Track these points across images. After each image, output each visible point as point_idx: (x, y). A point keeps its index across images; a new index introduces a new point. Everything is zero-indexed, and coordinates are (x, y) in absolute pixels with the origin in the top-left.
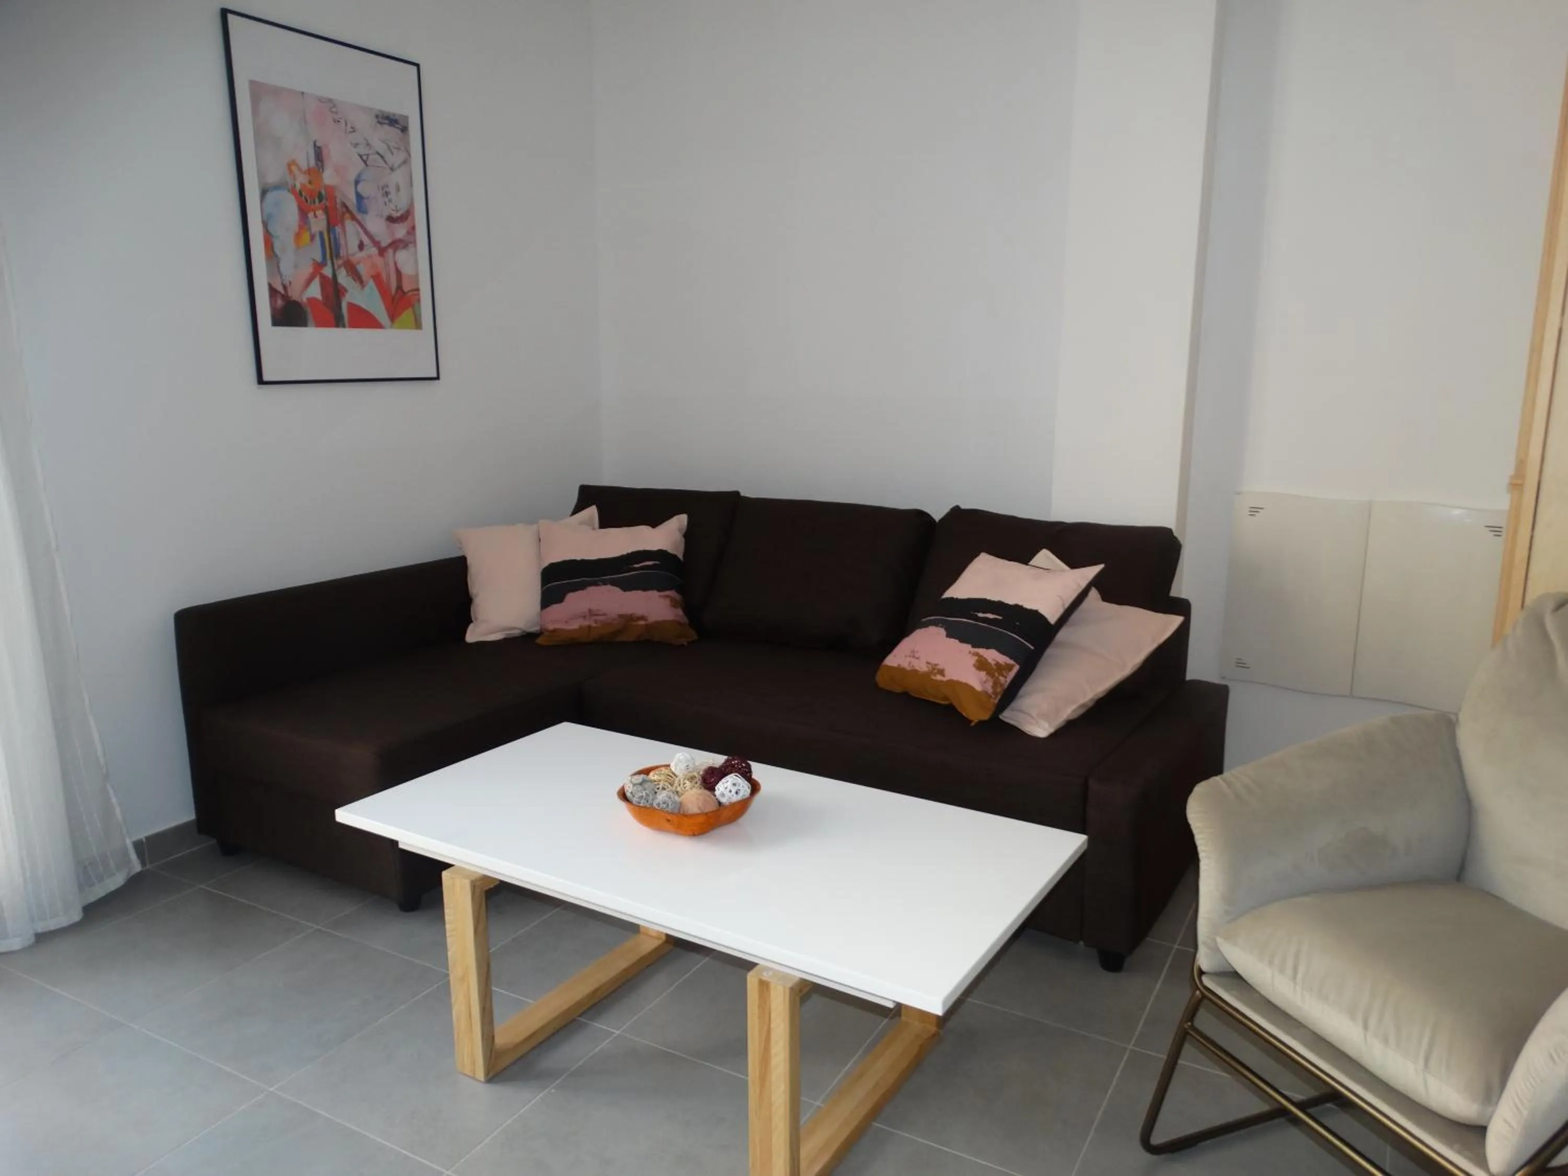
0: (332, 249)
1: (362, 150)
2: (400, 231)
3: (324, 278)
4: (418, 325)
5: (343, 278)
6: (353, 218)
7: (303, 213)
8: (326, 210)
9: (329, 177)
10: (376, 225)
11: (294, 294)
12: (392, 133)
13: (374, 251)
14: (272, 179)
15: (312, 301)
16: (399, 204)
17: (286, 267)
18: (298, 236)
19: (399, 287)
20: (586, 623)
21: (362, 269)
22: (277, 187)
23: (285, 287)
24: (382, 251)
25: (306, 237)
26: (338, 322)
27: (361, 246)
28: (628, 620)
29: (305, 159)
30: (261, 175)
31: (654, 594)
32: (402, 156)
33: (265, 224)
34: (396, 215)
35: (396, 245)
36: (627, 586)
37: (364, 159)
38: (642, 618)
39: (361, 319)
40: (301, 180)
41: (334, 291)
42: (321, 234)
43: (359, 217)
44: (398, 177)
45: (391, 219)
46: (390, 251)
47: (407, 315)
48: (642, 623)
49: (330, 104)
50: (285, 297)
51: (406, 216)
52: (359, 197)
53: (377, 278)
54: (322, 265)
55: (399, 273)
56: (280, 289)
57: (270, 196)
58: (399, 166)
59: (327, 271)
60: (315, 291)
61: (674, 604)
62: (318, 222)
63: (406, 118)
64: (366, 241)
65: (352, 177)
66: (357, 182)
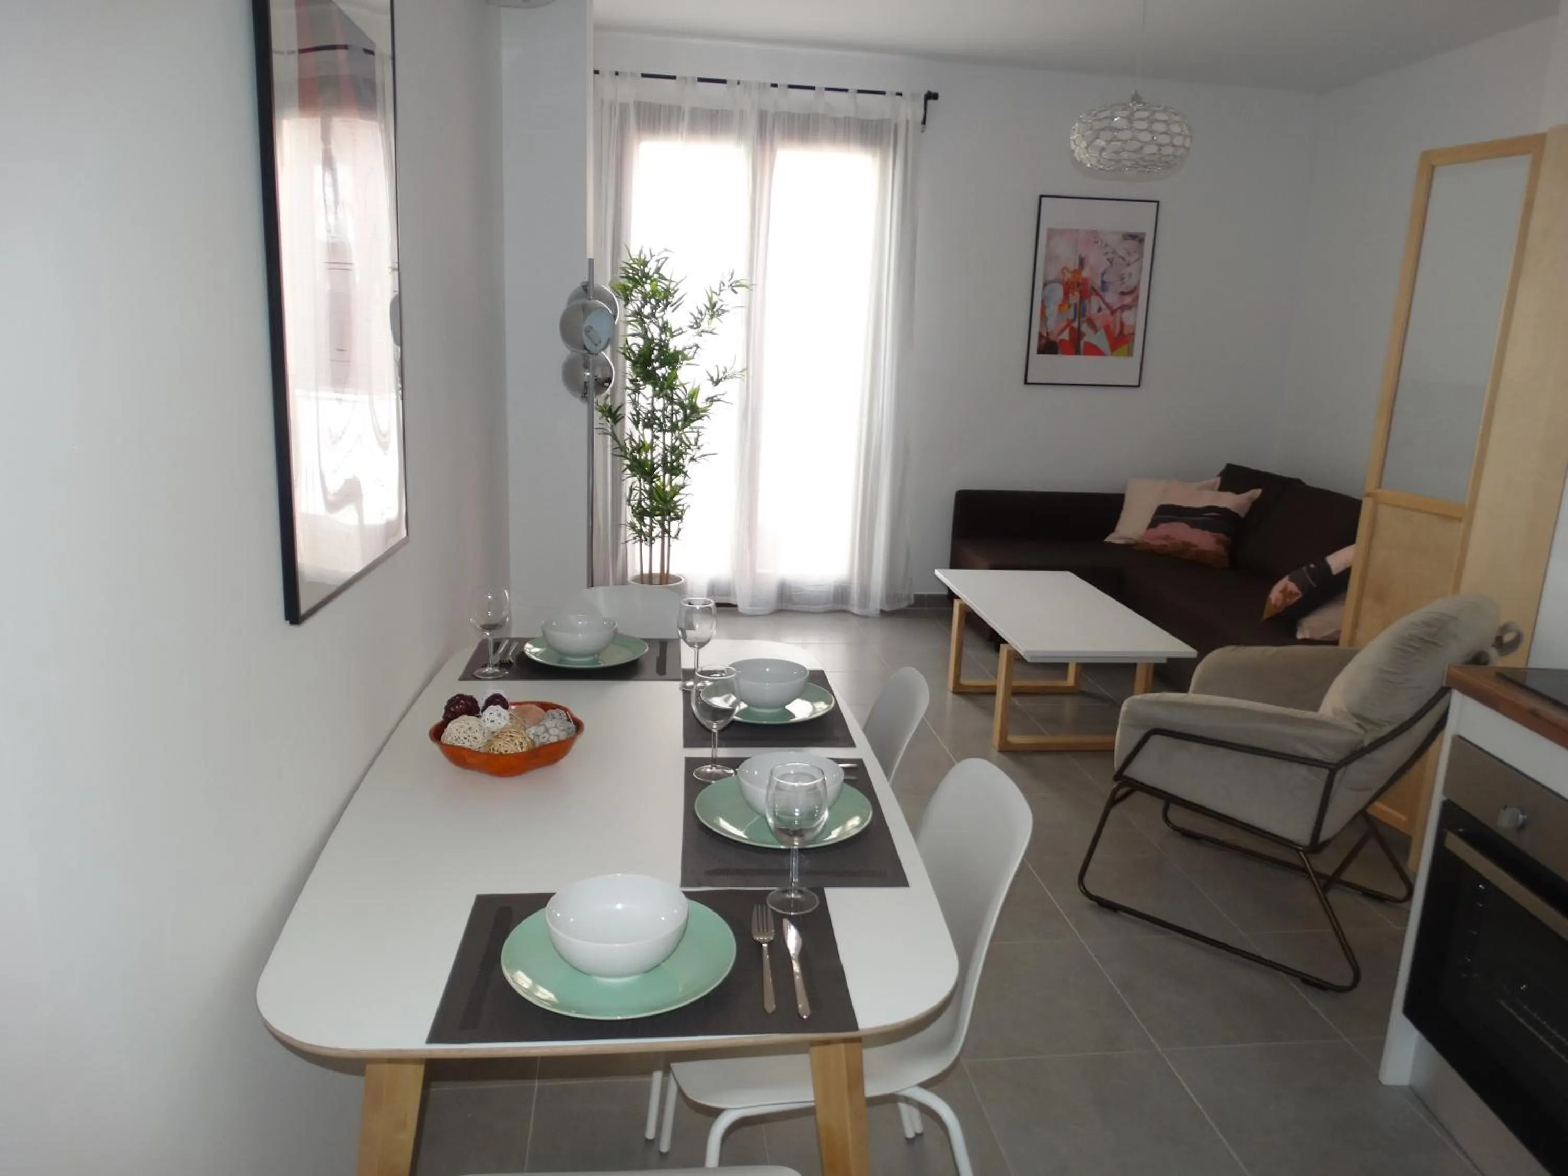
0: (1080, 312)
1: (1110, 256)
2: (1128, 300)
3: (1072, 330)
4: (1130, 354)
5: (1085, 328)
6: (1097, 294)
7: (1066, 293)
8: (1081, 292)
9: (1085, 273)
10: (1112, 297)
11: (1052, 338)
12: (1131, 244)
13: (1108, 312)
14: (1051, 277)
15: (1062, 341)
16: (1130, 284)
17: (1051, 323)
18: (1061, 306)
19: (1121, 332)
20: (1164, 542)
21: (1098, 323)
22: (1052, 282)
23: (1048, 334)
24: (1113, 312)
25: (1066, 307)
26: (1077, 352)
27: (1100, 310)
28: (1188, 545)
29: (1073, 265)
30: (1045, 275)
31: (1207, 533)
32: (1137, 256)
33: (1043, 302)
34: (1126, 290)
35: (1123, 308)
36: (1193, 525)
37: (1111, 261)
38: (1195, 546)
39: (1093, 350)
40: (1069, 276)
41: (1077, 335)
42: (1075, 305)
43: (1101, 293)
44: (1132, 269)
45: (1123, 293)
46: (1118, 312)
47: (1124, 348)
48: (1194, 549)
49: (1094, 234)
50: (1048, 339)
51: (1134, 291)
52: (1103, 282)
53: (1107, 328)
54: (1073, 321)
55: (1122, 324)
56: (1045, 334)
57: (1049, 287)
58: (1135, 262)
59: (1075, 325)
60: (1066, 336)
61: (1219, 541)
62: (1075, 298)
63: (1143, 234)
64: (1103, 306)
65: (1101, 271)
66: (1103, 274)
